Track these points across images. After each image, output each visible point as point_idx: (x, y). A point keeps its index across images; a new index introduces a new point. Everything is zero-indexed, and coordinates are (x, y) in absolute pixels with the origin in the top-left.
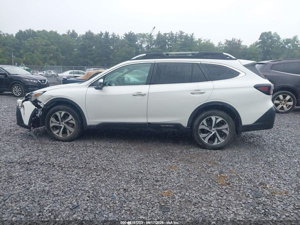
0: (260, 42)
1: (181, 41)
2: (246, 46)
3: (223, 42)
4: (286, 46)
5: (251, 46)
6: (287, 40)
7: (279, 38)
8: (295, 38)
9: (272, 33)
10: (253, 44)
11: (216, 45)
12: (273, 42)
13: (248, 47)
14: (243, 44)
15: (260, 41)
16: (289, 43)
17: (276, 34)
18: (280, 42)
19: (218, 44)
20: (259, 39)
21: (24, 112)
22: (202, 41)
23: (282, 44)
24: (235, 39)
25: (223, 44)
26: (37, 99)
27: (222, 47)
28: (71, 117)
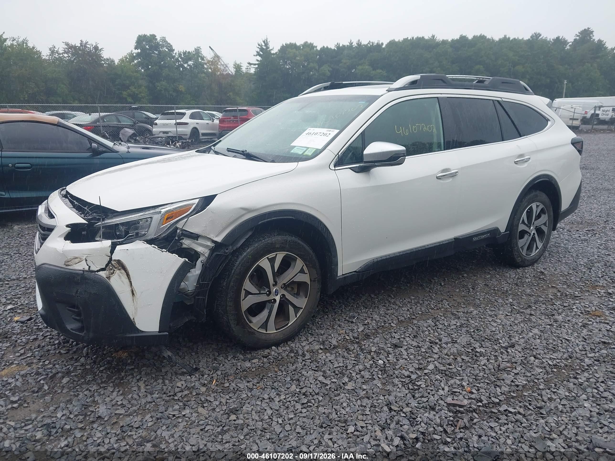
0: (138, 54)
2: (113, 61)
3: (61, 48)
4: (186, 65)
5: (122, 61)
6: (185, 53)
7: (171, 50)
8: (198, 51)
9: (158, 38)
10: (126, 58)
11: (45, 54)
12: (163, 56)
13: (116, 62)
14: (105, 55)
15: (136, 51)
16: (190, 59)
17: (164, 40)
18: (173, 57)
19: (48, 52)
20: (136, 48)
21: (130, 287)
22: (5, 40)
23: (177, 60)
24: (87, 43)
25: (61, 51)
26: (177, 228)
27: (60, 59)
28: (299, 264)
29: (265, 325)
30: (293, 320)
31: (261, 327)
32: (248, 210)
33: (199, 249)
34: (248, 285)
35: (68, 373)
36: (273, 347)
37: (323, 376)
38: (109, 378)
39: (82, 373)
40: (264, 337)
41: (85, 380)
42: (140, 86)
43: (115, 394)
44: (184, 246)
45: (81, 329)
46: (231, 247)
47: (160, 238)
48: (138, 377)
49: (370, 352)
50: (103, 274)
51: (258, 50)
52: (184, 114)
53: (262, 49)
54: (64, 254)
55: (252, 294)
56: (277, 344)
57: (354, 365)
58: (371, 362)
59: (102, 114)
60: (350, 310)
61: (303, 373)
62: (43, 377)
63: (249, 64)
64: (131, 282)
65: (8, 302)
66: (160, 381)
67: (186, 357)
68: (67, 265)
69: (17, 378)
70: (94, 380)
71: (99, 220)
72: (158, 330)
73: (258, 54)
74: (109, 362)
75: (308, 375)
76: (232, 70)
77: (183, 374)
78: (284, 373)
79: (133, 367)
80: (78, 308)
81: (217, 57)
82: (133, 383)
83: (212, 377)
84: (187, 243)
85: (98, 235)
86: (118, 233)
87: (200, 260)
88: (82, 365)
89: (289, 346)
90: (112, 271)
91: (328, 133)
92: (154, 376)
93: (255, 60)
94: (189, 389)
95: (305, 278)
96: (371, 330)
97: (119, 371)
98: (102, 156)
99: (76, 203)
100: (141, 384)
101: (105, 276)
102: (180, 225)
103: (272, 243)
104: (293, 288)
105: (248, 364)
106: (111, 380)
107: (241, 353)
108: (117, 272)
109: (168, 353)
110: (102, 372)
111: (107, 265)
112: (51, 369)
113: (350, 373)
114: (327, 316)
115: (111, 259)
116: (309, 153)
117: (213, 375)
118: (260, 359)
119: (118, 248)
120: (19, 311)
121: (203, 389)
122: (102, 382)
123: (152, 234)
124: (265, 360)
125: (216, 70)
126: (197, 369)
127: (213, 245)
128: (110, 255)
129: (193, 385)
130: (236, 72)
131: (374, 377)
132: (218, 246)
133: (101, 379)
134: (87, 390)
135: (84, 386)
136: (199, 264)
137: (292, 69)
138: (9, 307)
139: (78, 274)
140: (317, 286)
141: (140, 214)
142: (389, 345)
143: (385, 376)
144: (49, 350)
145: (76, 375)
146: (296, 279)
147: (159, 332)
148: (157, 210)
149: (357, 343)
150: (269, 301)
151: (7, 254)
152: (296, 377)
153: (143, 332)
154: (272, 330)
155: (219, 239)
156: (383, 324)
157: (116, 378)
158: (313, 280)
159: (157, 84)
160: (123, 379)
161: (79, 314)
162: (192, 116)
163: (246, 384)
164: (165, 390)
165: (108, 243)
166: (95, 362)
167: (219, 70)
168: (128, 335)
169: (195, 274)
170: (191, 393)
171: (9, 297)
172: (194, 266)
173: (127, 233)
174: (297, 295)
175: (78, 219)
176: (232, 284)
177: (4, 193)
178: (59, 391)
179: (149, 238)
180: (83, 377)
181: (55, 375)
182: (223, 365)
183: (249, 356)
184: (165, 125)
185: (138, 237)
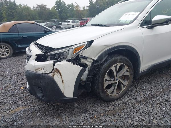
0: (56, 6)
1: (7, 6)
3: (36, 6)
4: (69, 8)
5: (52, 8)
6: (69, 5)
7: (65, 4)
8: (72, 4)
9: (61, 1)
11: (32, 8)
12: (63, 6)
13: (50, 9)
14: (47, 7)
17: (63, 1)
18: (66, 6)
19: (33, 8)
20: (55, 5)
21: (61, 79)
22: (22, 5)
23: (67, 7)
24: (42, 4)
25: (36, 7)
26: (79, 55)
27: (36, 9)
28: (126, 68)
29: (112, 93)
30: (123, 90)
31: (111, 93)
32: (107, 46)
33: (87, 63)
34: (106, 77)
35: (39, 110)
36: (116, 101)
37: (141, 115)
38: (54, 113)
39: (44, 111)
40: (112, 97)
41: (46, 114)
42: (57, 15)
43: (57, 121)
44: (82, 62)
45: (43, 96)
46: (100, 62)
47: (73, 59)
48: (65, 114)
49: (157, 104)
50: (51, 74)
51: (89, 2)
52: (70, 21)
53: (90, 2)
54: (35, 67)
55: (107, 80)
56: (117, 100)
57: (153, 110)
58: (160, 109)
59: (47, 23)
60: (141, 84)
61: (132, 114)
62: (31, 112)
63: (87, 7)
64: (62, 77)
65: (20, 81)
66: (74, 116)
67: (82, 104)
68: (36, 71)
69: (21, 112)
70: (49, 114)
71: (48, 52)
72: (73, 96)
73: (90, 3)
74: (54, 106)
75: (134, 115)
76: (82, 9)
77: (82, 113)
78: (124, 114)
79: (63, 109)
80: (41, 88)
81: (78, 5)
82: (63, 116)
83: (94, 115)
84: (83, 61)
85: (48, 58)
86: (55, 57)
87: (88, 67)
88: (44, 107)
89: (122, 100)
90: (54, 73)
91: (135, 14)
92: (71, 113)
93: (89, 5)
94: (85, 120)
95: (128, 73)
96: (153, 93)
97: (58, 110)
98: (48, 32)
99: (39, 46)
100: (66, 117)
101: (51, 76)
102: (80, 54)
103: (116, 60)
104: (122, 78)
105: (107, 109)
106: (55, 115)
107: (103, 103)
108: (56, 73)
109: (76, 105)
110: (51, 110)
111: (52, 71)
112: (33, 109)
113: (152, 114)
114: (132, 87)
115: (54, 68)
116: (128, 22)
117: (95, 114)
118: (111, 106)
119: (56, 64)
120: (24, 84)
121: (92, 120)
122: (52, 116)
123: (69, 57)
124: (114, 107)
125: (77, 9)
126: (87, 111)
127: (93, 61)
128: (53, 67)
129: (87, 118)
130: (83, 9)
131: (164, 116)
132: (95, 62)
133: (51, 114)
134: (46, 119)
135: (45, 117)
136: (87, 69)
137: (99, 7)
138: (21, 83)
139: (41, 75)
140: (132, 76)
141: (64, 49)
142: (164, 101)
143: (169, 116)
144: (33, 100)
145: (42, 112)
146: (125, 74)
147: (73, 97)
148: (71, 47)
149: (150, 99)
150: (114, 83)
151: (21, 64)
152: (130, 116)
153: (67, 97)
154: (115, 94)
155: (95, 59)
156: (157, 90)
157: (57, 114)
158: (131, 74)
159: (62, 14)
160: (59, 114)
161: (42, 90)
162: (72, 22)
163: (109, 119)
164: (76, 120)
165: (52, 62)
166: (48, 106)
167: (78, 9)
168: (61, 99)
169: (86, 73)
170: (87, 122)
171: (20, 79)
172: (85, 70)
173: (59, 57)
174: (124, 80)
175: (40, 52)
176: (100, 77)
177: (20, 45)
178: (36, 119)
179: (68, 59)
180: (45, 113)
181: (34, 111)
182: (97, 109)
183: (106, 105)
184: (65, 25)
185: (63, 59)
